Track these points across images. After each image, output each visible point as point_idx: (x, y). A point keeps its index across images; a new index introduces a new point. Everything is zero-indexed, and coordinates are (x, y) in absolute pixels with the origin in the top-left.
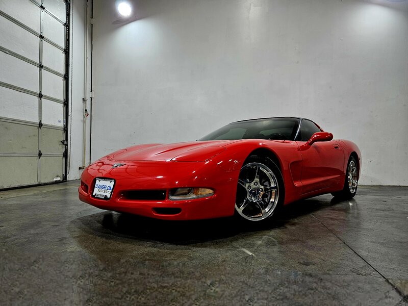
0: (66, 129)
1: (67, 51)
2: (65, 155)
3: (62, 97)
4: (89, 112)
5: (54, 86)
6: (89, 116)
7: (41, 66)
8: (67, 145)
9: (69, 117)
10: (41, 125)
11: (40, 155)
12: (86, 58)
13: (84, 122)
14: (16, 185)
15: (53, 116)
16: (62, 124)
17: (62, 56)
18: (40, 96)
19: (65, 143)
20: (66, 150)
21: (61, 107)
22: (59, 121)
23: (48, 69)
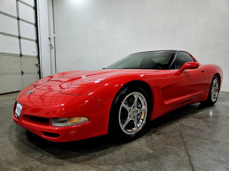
0: (38, 57)
1: (35, 8)
2: (39, 73)
3: (34, 38)
4: (53, 46)
5: (29, 31)
6: (54, 48)
7: (18, 19)
8: (39, 67)
9: (40, 50)
10: (21, 55)
11: (22, 73)
12: (49, 12)
13: (51, 52)
14: (9, 91)
15: (29, 49)
16: (36, 54)
17: (33, 11)
18: (20, 38)
19: (39, 65)
20: (40, 69)
21: (34, 44)
22: (34, 53)
23: (23, 20)
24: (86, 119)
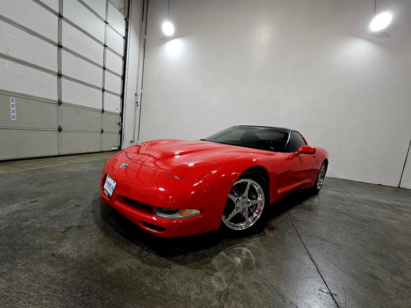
0: (122, 115)
1: (124, 58)
2: (121, 132)
3: (120, 93)
4: (139, 103)
5: (114, 84)
6: (139, 106)
7: (104, 68)
8: (122, 126)
9: (124, 106)
10: (103, 111)
11: (102, 131)
12: (139, 64)
13: (136, 110)
14: (85, 152)
15: (113, 105)
16: (119, 111)
17: (121, 61)
18: (103, 90)
19: (121, 124)
20: (122, 129)
21: (119, 99)
22: (117, 109)
23: (109, 71)
24: (198, 212)
